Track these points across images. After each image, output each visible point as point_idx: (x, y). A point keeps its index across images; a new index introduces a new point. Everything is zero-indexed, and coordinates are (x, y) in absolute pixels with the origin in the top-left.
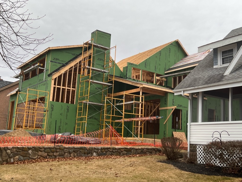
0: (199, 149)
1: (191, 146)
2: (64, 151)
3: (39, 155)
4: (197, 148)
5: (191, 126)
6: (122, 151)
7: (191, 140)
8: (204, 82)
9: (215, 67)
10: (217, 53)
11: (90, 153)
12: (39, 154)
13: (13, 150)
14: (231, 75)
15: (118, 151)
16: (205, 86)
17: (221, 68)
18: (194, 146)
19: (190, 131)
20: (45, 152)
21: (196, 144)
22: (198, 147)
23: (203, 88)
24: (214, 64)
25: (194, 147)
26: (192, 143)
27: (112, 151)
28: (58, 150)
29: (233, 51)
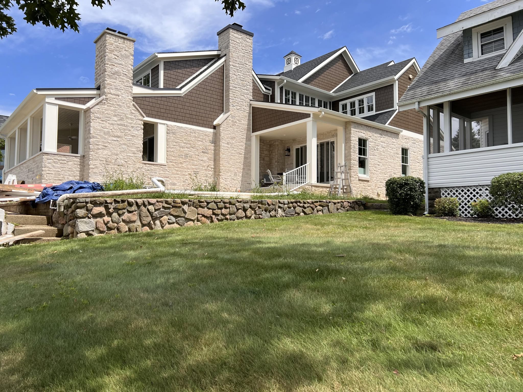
0: (446, 194)
1: (430, 191)
2: (236, 206)
3: (200, 214)
4: (441, 194)
5: (430, 160)
6: (316, 207)
7: (431, 182)
8: (460, 84)
9: (466, 61)
10: (471, 38)
11: (273, 210)
12: (200, 212)
13: (158, 205)
14: (513, 67)
15: (311, 206)
16: (465, 88)
17: (480, 61)
18: (436, 190)
19: (428, 167)
20: (209, 209)
21: (440, 188)
22: (443, 192)
23: (461, 92)
24: (465, 56)
25: (437, 192)
26: (432, 186)
27: (303, 206)
28: (228, 205)
29: (503, 31)
